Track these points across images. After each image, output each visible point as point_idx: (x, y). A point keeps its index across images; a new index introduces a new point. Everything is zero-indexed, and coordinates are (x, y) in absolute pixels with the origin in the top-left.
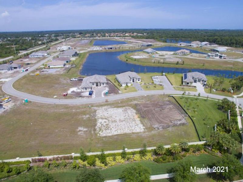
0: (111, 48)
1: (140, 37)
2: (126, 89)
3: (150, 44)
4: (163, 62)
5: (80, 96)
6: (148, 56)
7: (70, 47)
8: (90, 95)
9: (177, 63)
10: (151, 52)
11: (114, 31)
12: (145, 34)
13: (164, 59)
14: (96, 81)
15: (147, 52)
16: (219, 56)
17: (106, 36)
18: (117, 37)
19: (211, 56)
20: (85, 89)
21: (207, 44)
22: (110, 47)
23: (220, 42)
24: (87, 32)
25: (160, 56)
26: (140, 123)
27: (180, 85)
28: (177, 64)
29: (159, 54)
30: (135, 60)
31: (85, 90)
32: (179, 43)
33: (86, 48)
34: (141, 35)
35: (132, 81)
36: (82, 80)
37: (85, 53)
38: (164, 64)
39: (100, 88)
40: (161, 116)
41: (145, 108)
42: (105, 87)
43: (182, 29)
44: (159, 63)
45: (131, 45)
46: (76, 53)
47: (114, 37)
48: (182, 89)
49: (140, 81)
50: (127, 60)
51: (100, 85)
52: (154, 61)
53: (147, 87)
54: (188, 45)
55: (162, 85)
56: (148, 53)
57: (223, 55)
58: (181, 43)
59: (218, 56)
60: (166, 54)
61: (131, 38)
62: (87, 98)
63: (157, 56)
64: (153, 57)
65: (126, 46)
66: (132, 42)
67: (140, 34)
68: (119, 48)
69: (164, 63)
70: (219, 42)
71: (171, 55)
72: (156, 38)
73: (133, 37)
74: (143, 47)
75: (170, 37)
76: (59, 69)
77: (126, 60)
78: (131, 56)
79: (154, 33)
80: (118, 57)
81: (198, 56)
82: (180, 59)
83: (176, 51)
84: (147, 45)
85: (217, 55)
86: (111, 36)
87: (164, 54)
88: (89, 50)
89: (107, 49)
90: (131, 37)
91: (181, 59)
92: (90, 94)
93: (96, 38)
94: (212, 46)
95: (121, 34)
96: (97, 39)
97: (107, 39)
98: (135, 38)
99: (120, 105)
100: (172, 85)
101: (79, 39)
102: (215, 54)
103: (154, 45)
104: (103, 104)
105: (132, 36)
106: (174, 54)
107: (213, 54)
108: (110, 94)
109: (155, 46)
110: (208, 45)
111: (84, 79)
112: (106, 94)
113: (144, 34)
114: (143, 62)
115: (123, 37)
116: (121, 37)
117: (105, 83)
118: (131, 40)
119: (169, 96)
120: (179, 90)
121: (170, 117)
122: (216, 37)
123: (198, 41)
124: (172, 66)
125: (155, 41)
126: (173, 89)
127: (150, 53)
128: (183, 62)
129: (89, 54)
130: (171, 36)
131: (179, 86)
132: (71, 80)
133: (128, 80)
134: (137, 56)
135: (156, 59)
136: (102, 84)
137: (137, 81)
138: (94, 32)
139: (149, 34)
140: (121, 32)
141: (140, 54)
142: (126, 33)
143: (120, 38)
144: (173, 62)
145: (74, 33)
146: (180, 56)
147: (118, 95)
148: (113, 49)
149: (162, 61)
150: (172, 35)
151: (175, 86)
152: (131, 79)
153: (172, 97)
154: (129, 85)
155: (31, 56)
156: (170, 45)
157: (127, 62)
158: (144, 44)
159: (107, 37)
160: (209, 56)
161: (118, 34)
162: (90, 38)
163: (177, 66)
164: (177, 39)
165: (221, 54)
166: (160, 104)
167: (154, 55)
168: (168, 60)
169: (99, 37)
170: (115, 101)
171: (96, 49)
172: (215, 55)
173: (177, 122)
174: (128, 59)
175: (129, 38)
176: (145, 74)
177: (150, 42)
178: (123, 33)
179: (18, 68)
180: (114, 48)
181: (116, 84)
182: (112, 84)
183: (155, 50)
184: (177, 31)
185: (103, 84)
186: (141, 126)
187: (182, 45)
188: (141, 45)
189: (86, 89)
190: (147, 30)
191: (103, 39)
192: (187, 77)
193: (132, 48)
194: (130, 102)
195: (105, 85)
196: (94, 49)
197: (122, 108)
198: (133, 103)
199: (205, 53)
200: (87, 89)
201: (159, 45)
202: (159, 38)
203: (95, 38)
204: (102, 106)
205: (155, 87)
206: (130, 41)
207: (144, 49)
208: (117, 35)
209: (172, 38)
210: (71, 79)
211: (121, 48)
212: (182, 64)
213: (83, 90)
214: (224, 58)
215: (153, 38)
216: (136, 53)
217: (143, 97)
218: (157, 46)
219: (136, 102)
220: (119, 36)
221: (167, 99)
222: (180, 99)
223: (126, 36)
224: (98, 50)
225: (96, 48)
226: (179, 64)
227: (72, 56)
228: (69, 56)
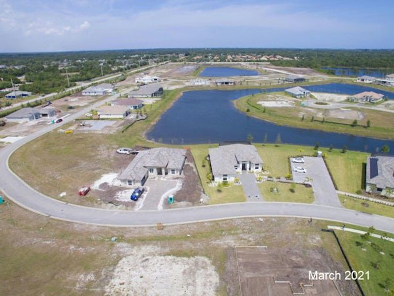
0: (227, 83)
1: (286, 64)
2: (219, 191)
3: (301, 76)
4: (321, 120)
5: (110, 200)
6: (291, 104)
7: (157, 78)
8: (132, 201)
9: (354, 124)
10: (300, 95)
11: (243, 51)
12: (296, 58)
13: (326, 111)
14: (158, 165)
15: (293, 94)
17: (227, 60)
18: (245, 61)
22: (226, 80)
24: (199, 52)
25: (317, 103)
27: (358, 193)
28: (352, 126)
29: (317, 99)
30: (264, 112)
31: (127, 185)
32: (359, 78)
33: (184, 81)
34: (288, 59)
35: (240, 169)
37: (177, 91)
38: (324, 123)
39: (165, 179)
41: (247, 271)
42: (177, 178)
43: (366, 50)
44: (312, 120)
45: (266, 78)
46: (161, 89)
47: (241, 61)
48: (363, 204)
49: (260, 169)
50: (248, 111)
51: (166, 174)
52: (303, 116)
53: (272, 190)
55: (310, 186)
56: (294, 96)
58: (364, 77)
60: (331, 101)
61: (269, 65)
62: (124, 207)
63: (312, 103)
64: (303, 106)
65: (255, 81)
66: (269, 73)
67: (287, 57)
68: (241, 84)
69: (322, 122)
71: (341, 102)
72: (314, 65)
73: (274, 63)
74: (286, 83)
75: (342, 65)
76: (111, 123)
77: (246, 109)
78: (259, 100)
79: (314, 58)
80: (235, 102)
82: (359, 113)
83: (352, 95)
84: (295, 80)
86: (235, 59)
87: (327, 99)
88: (187, 84)
89: (219, 84)
90: (269, 63)
91: (363, 114)
92: (132, 198)
93: (209, 63)
95: (254, 56)
96: (210, 65)
97: (227, 64)
98: (276, 65)
100: (336, 189)
101: (181, 63)
103: (308, 80)
105: (272, 61)
106: (348, 100)
108: (179, 201)
109: (310, 81)
112: (168, 202)
113: (293, 58)
114: (280, 116)
115: (255, 63)
116: (253, 63)
117: (177, 169)
118: (267, 69)
119: (323, 230)
120: (353, 208)
124: (341, 130)
125: (313, 71)
126: (338, 201)
127: (298, 97)
128: (368, 122)
129: (184, 93)
130: (345, 63)
131: (355, 195)
132: (117, 152)
134: (269, 102)
135: (307, 112)
136: (171, 172)
137: (253, 169)
138: (210, 52)
139: (303, 58)
140: (254, 53)
141: (278, 97)
142: (262, 56)
144: (345, 120)
145: (178, 54)
146: (360, 107)
147: (196, 207)
148: (230, 84)
149: (320, 115)
150: (347, 61)
151: (343, 193)
152: (238, 163)
153: (331, 235)
154: (230, 180)
155: (86, 93)
156: (342, 81)
157: (248, 114)
158: (289, 77)
159: (229, 61)
161: (250, 57)
162: (200, 62)
163: (353, 131)
164: (356, 67)
166: (294, 258)
167: (304, 102)
168: (333, 115)
169: (215, 61)
170: (182, 227)
171: (200, 84)
174: (251, 108)
175: (267, 64)
176: (276, 148)
177: (303, 74)
178: (259, 54)
179: (48, 115)
180: (231, 83)
181: (203, 173)
182: (195, 170)
183: (308, 91)
184: (357, 52)
185: (173, 171)
187: (365, 81)
188: (284, 79)
189: (130, 182)
190: (300, 50)
193: (266, 83)
194: (217, 238)
195: (177, 174)
196: (196, 84)
198: (222, 242)
200: (133, 183)
201: (319, 80)
202: (321, 66)
203: (207, 63)
205: (292, 191)
206: (266, 71)
207: (289, 88)
208: (247, 58)
209: (346, 66)
211: (244, 84)
212: (365, 127)
213: (123, 185)
215: (309, 65)
216: (271, 95)
217: (253, 224)
218: (315, 81)
219: (229, 241)
220: (249, 59)
221: (316, 239)
222: (354, 245)
223: (260, 61)
224: (202, 86)
225: (201, 82)
226: (359, 126)
227: (150, 96)
228: (146, 95)
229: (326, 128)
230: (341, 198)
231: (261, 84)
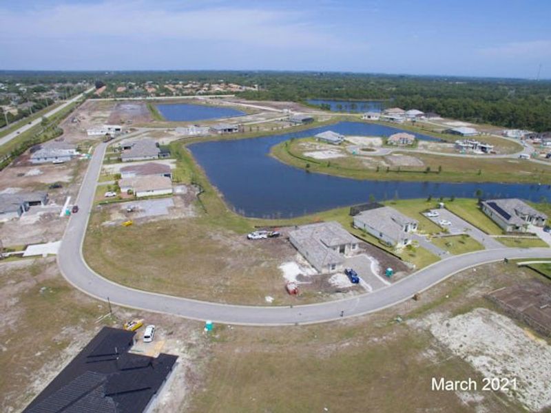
0: (230, 130)
7: (119, 127)
16: (479, 147)
20: (331, 268)
21: (420, 115)
22: (223, 125)
25: (363, 150)
30: (329, 166)
32: (365, 114)
33: (165, 131)
36: (278, 235)
38: (400, 173)
45: (263, 120)
46: (157, 146)
50: (308, 166)
63: (358, 150)
64: (354, 154)
67: (246, 86)
68: (250, 131)
73: (239, 95)
81: (439, 149)
89: (220, 132)
90: (233, 96)
101: (108, 99)
117: (358, 243)
148: (234, 131)
157: (309, 170)
171: (196, 133)
172: (472, 145)
174: (311, 163)
175: (233, 98)
180: (236, 129)
187: (372, 118)
193: (277, 127)
203: (148, 98)
214: (492, 153)
218: (324, 121)
225: (192, 129)
228: (151, 156)
231: (272, 129)
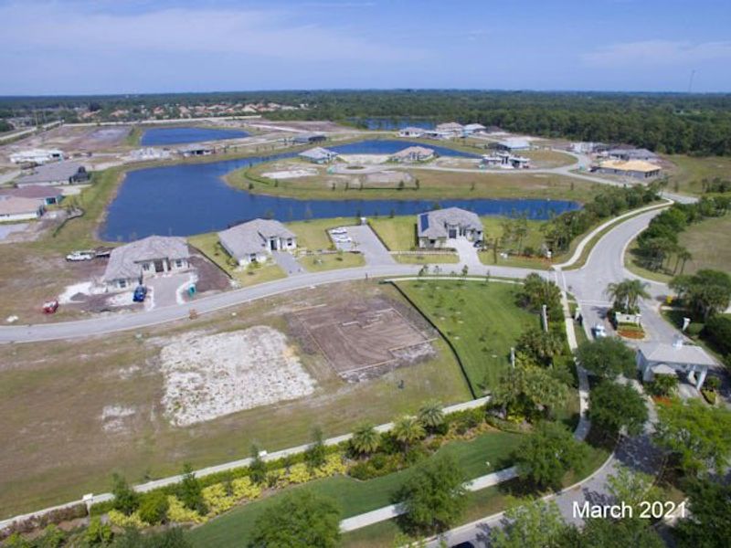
0: (199, 152)
1: (290, 115)
2: (251, 274)
3: (318, 133)
4: (359, 187)
5: (102, 308)
6: (312, 172)
7: (56, 152)
8: (136, 303)
9: (401, 187)
10: (324, 158)
11: (207, 99)
12: (302, 105)
13: (364, 176)
14: (157, 256)
15: (311, 158)
16: (511, 160)
17: (181, 115)
18: (215, 116)
19: (491, 163)
20: (119, 285)
21: (478, 130)
22: (197, 147)
23: (512, 125)
24: (118, 103)
25: (349, 168)
26: (300, 369)
27: (412, 249)
28: (399, 189)
29: (347, 163)
30: (276, 186)
31: (119, 288)
32: (402, 130)
33: (118, 156)
34: (291, 108)
35: (268, 248)
36: (108, 256)
37: (113, 171)
38: (363, 191)
39: (169, 276)
40: (363, 341)
41: (312, 324)
42: (187, 272)
43: (409, 91)
44: (347, 188)
45: (262, 141)
46: (81, 170)
47: (208, 116)
48: (418, 258)
49: (294, 245)
50: (251, 187)
51: (169, 269)
52: (334, 184)
53: (315, 262)
54: (429, 134)
55: (358, 252)
56: (314, 161)
57: (521, 159)
58: (408, 129)
59: (509, 162)
60: (369, 163)
61: (260, 119)
62: (128, 311)
63: (342, 168)
64: (330, 173)
65: (247, 145)
66: (266, 132)
67: (289, 105)
68: (225, 151)
69: (361, 189)
70: (509, 123)
71: (381, 164)
72: (335, 116)
73: (268, 115)
74: (296, 144)
75: (377, 113)
77: (247, 185)
78: (263, 172)
79: (331, 104)
80: (224, 178)
81: (457, 164)
82: (406, 174)
83: (395, 152)
84: (310, 139)
85: (507, 158)
86: (198, 113)
87: (362, 161)
88: (127, 159)
89: (186, 155)
90: (259, 117)
91: (410, 175)
92: (136, 299)
93: (148, 122)
94: (493, 134)
95: (230, 107)
96: (153, 125)
97: (184, 123)
98: (273, 119)
99: (235, 323)
100: (389, 250)
101: (90, 124)
102: (501, 157)
103: (330, 138)
104: (181, 325)
105: (264, 114)
106: (390, 161)
107: (497, 156)
108: (203, 291)
109: (333, 140)
110: (481, 132)
111: (114, 253)
112: (189, 294)
113: (299, 106)
114: (301, 189)
115: (236, 118)
116: (231, 118)
117: (184, 259)
118: (261, 126)
119: (381, 283)
120: (408, 262)
121: (387, 342)
122: (501, 111)
123: (455, 121)
124: (385, 195)
125: (335, 126)
126: (394, 261)
127: (320, 162)
128: (417, 183)
129: (127, 173)
130: (380, 110)
131: (409, 252)
132: (68, 260)
133: (256, 247)
134: (280, 173)
135: (337, 179)
136: (175, 265)
137: (286, 246)
138: (141, 103)
139: (315, 107)
140: (228, 100)
141: (290, 165)
142: (244, 106)
143: (227, 120)
144: (389, 183)
145: (71, 107)
146: (406, 167)
147: (228, 293)
148: (205, 153)
149: (356, 182)
150: (383, 108)
151: (396, 253)
152: (265, 241)
153: (390, 286)
154: (261, 259)
156: (379, 136)
157: (253, 192)
158: (300, 136)
159: (186, 117)
160: (486, 162)
161: (221, 107)
162: (128, 120)
163: (401, 195)
164: (398, 117)
165: (516, 156)
166: (356, 308)
167: (331, 168)
168: (373, 180)
169: (159, 118)
170: (220, 311)
171: (151, 157)
172: (501, 159)
173: (408, 353)
174: (254, 183)
175: (255, 119)
176: (308, 225)
177: (320, 130)
178: (237, 103)
180: (207, 151)
181: (221, 260)
182: (206, 260)
183: (334, 153)
184: (395, 95)
185: (179, 262)
186: (305, 378)
187: (411, 136)
188: (293, 139)
189: (122, 282)
190: (307, 93)
191: (171, 124)
192: (430, 224)
193: (265, 148)
194: (268, 310)
195: (184, 266)
196: (145, 157)
197: (242, 331)
198: (275, 312)
199: (476, 154)
200: (127, 284)
201: (347, 138)
202: (347, 118)
203: (144, 122)
204: (178, 331)
205: (340, 259)
206: (258, 129)
207: (302, 151)
208: (218, 110)
209: (383, 115)
210: (69, 257)
211: (231, 152)
212: (414, 189)
213: (111, 289)
214: (524, 167)
215: (328, 117)
216: (278, 164)
217: (305, 294)
218: (340, 139)
219: (284, 309)
220: (222, 112)
221: (377, 291)
222: (412, 289)
223: (244, 114)
224: (156, 160)
225: (151, 153)
226: (407, 189)
227: (68, 182)
228: (58, 181)
229: (365, 195)
230: (395, 257)
231: (257, 149)
